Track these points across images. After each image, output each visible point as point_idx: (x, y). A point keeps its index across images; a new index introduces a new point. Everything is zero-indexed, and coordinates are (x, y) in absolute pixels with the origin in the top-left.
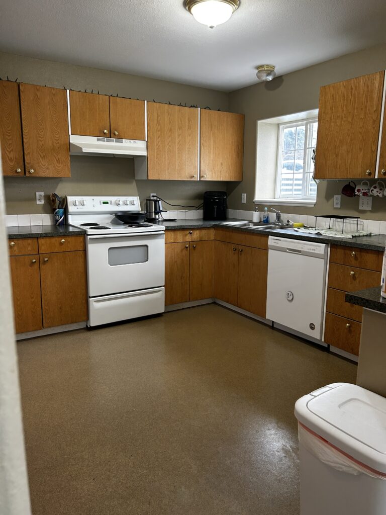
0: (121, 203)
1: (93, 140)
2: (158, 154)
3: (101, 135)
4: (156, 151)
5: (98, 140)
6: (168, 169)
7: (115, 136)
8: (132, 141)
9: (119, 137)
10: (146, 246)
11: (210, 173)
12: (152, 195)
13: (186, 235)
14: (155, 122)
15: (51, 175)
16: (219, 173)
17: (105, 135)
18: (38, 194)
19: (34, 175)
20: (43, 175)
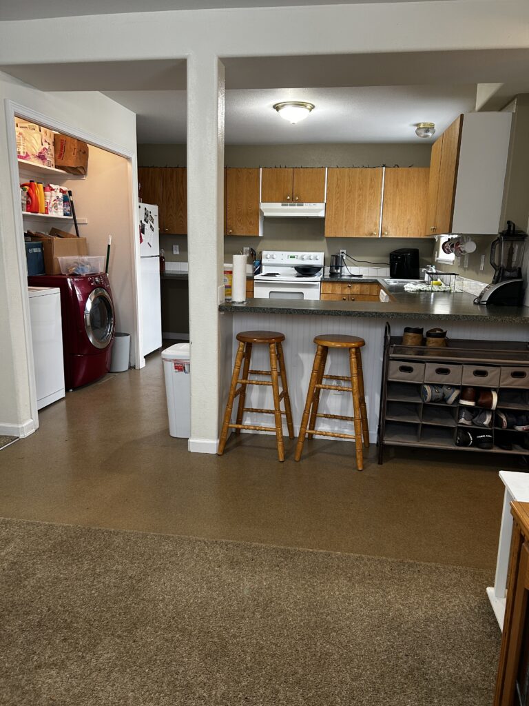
0: (305, 257)
1: (278, 205)
2: (335, 214)
3: (284, 201)
4: (334, 210)
5: (283, 205)
6: (345, 227)
7: (297, 201)
8: (312, 204)
9: (300, 201)
10: (302, 293)
11: (394, 230)
12: (341, 251)
13: (345, 288)
14: (335, 185)
15: (244, 234)
16: (405, 230)
17: (288, 201)
18: (245, 248)
19: (232, 234)
20: (238, 234)
